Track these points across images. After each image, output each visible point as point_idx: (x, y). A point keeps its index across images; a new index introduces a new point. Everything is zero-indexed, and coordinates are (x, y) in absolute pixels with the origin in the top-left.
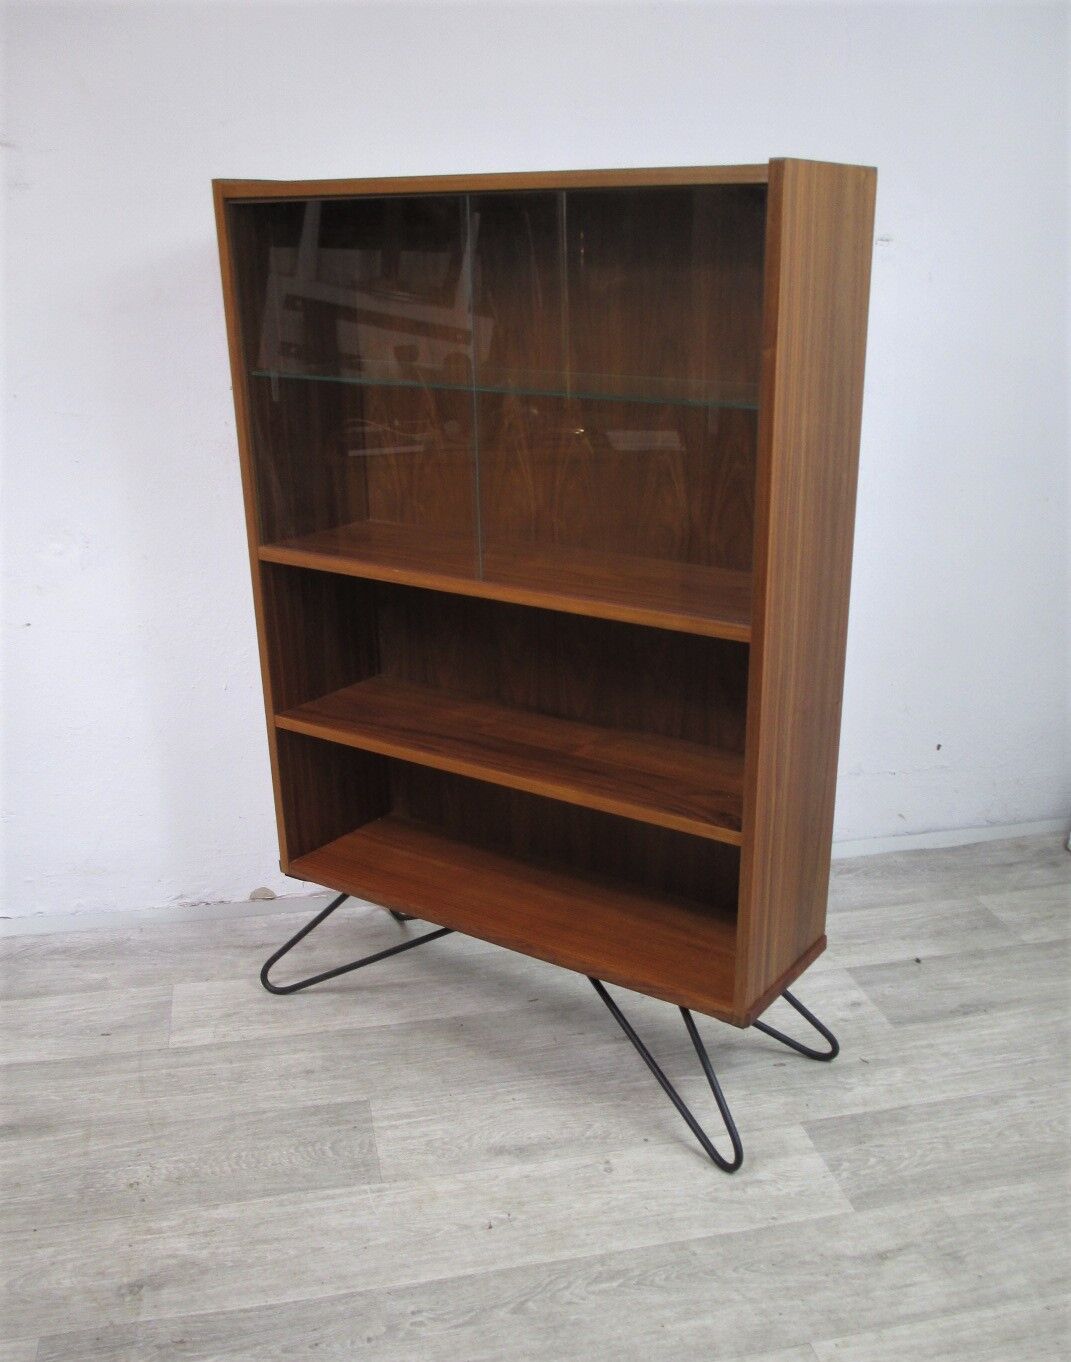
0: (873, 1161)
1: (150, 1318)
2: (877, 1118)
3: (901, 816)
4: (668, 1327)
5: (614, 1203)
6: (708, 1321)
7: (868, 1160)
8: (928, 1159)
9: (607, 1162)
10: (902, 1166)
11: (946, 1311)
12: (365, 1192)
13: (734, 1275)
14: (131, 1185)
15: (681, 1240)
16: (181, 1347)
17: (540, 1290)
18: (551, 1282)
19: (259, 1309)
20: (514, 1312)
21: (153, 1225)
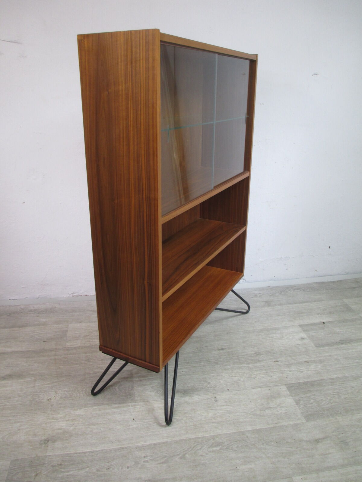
0: (312, 401)
1: (51, 454)
2: (312, 384)
3: (316, 270)
4: (238, 468)
5: (218, 414)
6: (253, 466)
7: (310, 401)
8: (332, 401)
9: (215, 398)
10: (322, 404)
11: (343, 466)
12: (129, 406)
13: (262, 446)
14: (48, 400)
15: (243, 431)
16: (60, 467)
17: (190, 449)
18: (195, 446)
19: (90, 452)
20: (181, 458)
21: (54, 416)
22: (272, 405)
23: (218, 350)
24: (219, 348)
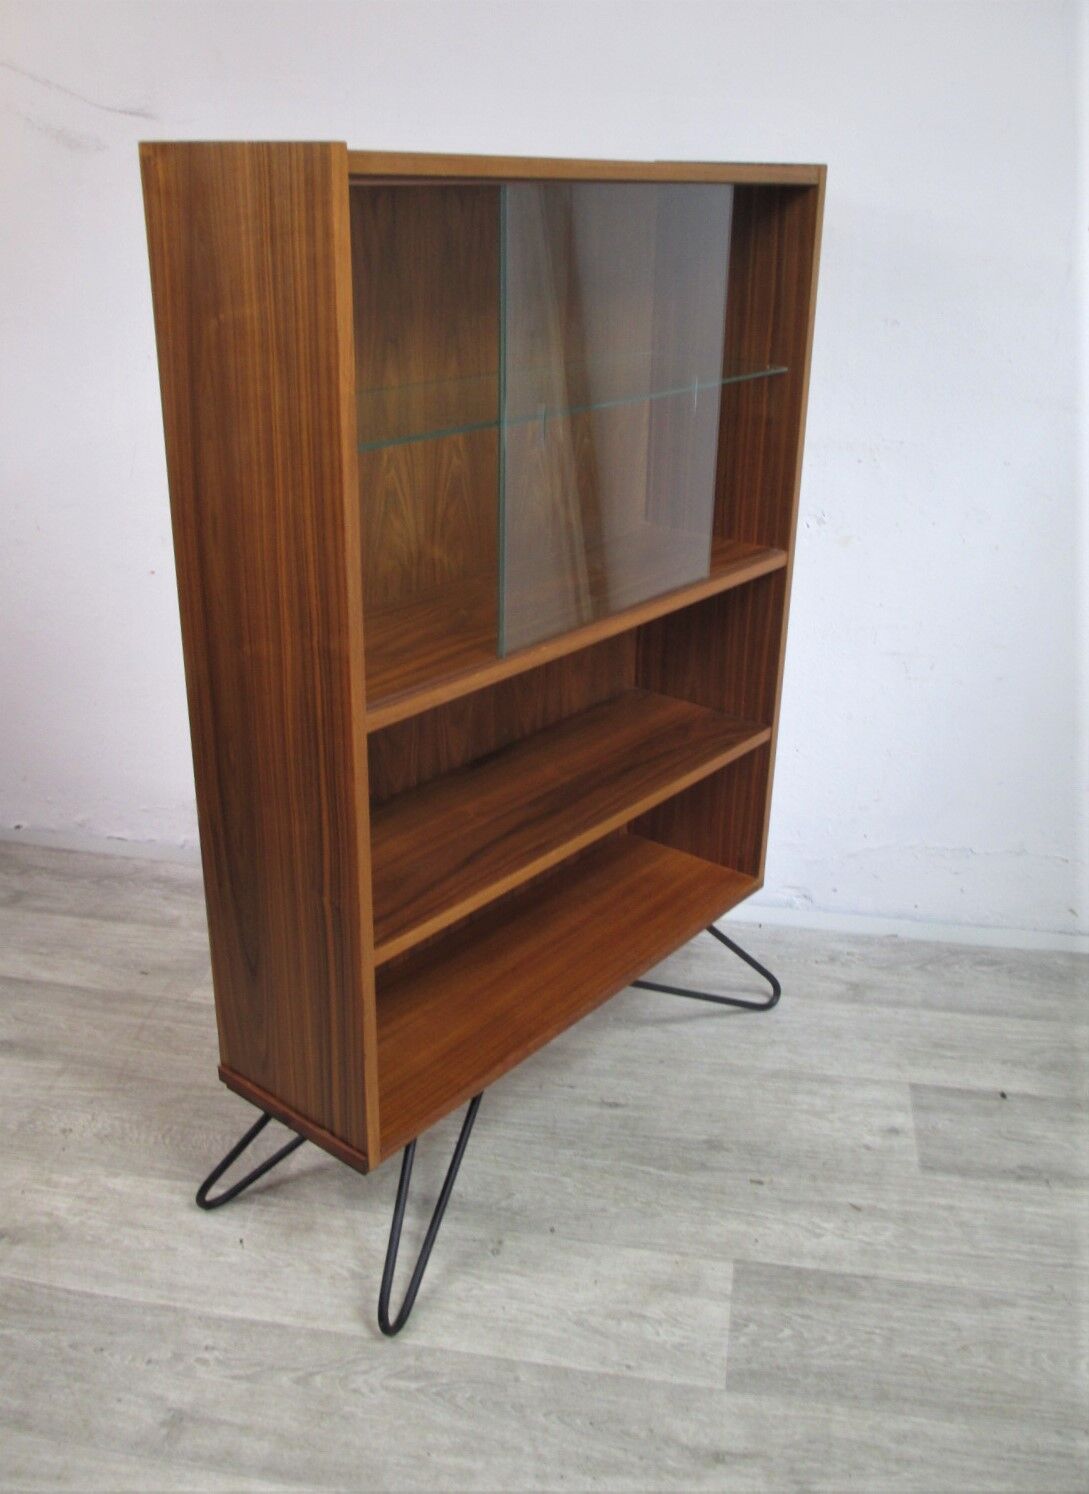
0: (787, 1332)
2: (825, 1282)
4: (434, 1456)
6: (478, 1465)
7: (782, 1330)
8: (853, 1352)
9: (500, 1242)
10: (815, 1351)
13: (541, 1419)
14: (65, 1131)
15: (515, 1358)
17: (337, 1365)
20: (297, 1381)
21: (55, 1177)
22: (654, 1310)
23: (603, 1104)
24: (606, 1100)
